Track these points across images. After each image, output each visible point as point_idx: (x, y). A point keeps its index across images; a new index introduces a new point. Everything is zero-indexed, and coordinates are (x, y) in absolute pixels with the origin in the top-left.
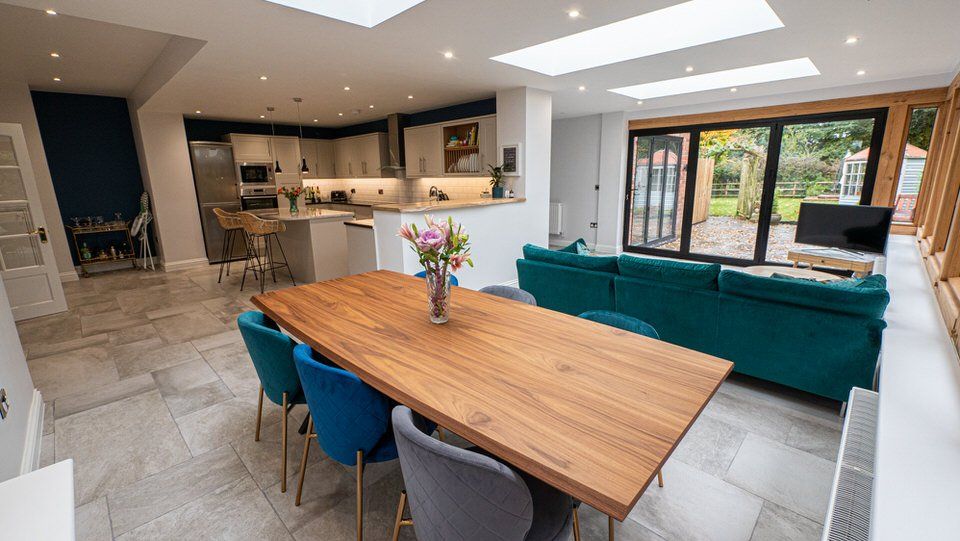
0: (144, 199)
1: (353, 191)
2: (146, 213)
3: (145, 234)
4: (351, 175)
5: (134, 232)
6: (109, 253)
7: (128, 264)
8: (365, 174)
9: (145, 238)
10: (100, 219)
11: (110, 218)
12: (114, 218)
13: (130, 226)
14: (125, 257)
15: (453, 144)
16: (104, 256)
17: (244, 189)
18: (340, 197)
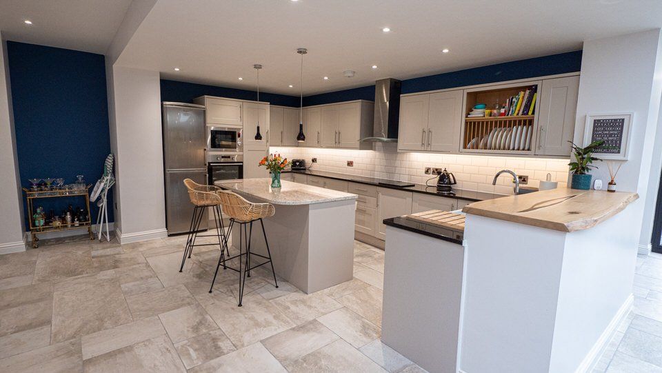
0: (109, 162)
1: (314, 160)
2: (109, 177)
3: (105, 200)
4: (319, 145)
5: (94, 197)
6: (64, 220)
7: (83, 231)
8: (338, 144)
9: (104, 204)
10: (60, 182)
11: (71, 181)
12: (75, 181)
13: (90, 191)
14: (80, 225)
15: (478, 113)
16: (58, 223)
17: (213, 154)
18: (300, 165)
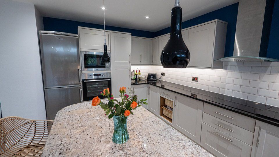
1: (163, 74)
17: (86, 73)
18: (153, 77)
